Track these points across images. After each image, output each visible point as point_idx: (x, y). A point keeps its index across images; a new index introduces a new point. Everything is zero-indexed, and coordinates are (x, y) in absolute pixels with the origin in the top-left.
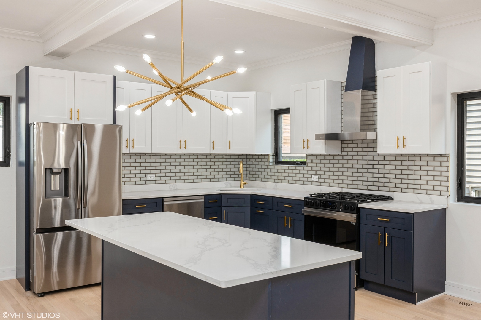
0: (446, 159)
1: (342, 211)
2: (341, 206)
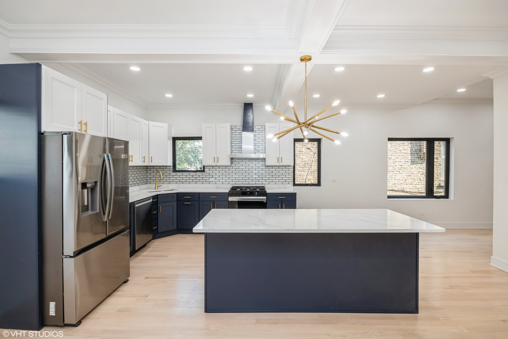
1: (257, 196)
2: (257, 194)
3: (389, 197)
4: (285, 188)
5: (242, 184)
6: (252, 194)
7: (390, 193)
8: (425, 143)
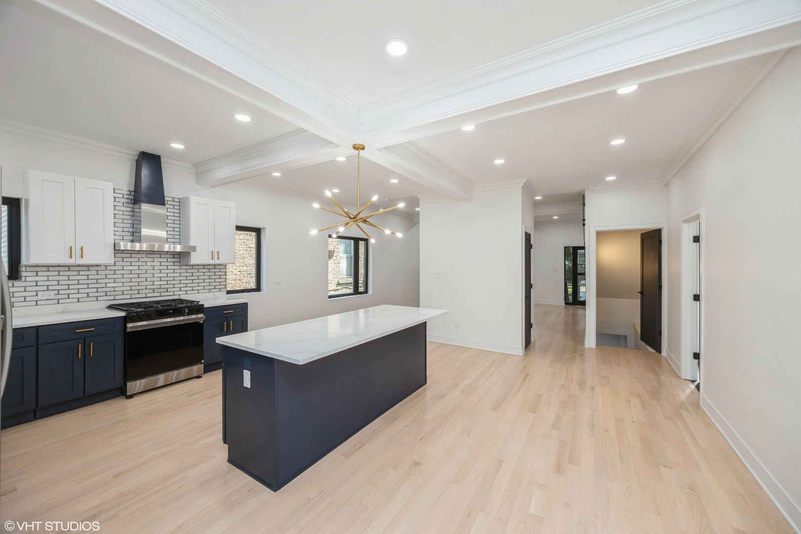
0: (224, 267)
1: (188, 314)
2: (187, 311)
3: (330, 297)
4: (215, 299)
5: (131, 298)
6: (162, 314)
7: (330, 293)
8: (352, 241)
